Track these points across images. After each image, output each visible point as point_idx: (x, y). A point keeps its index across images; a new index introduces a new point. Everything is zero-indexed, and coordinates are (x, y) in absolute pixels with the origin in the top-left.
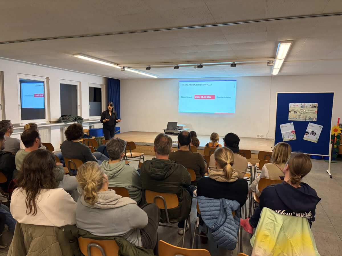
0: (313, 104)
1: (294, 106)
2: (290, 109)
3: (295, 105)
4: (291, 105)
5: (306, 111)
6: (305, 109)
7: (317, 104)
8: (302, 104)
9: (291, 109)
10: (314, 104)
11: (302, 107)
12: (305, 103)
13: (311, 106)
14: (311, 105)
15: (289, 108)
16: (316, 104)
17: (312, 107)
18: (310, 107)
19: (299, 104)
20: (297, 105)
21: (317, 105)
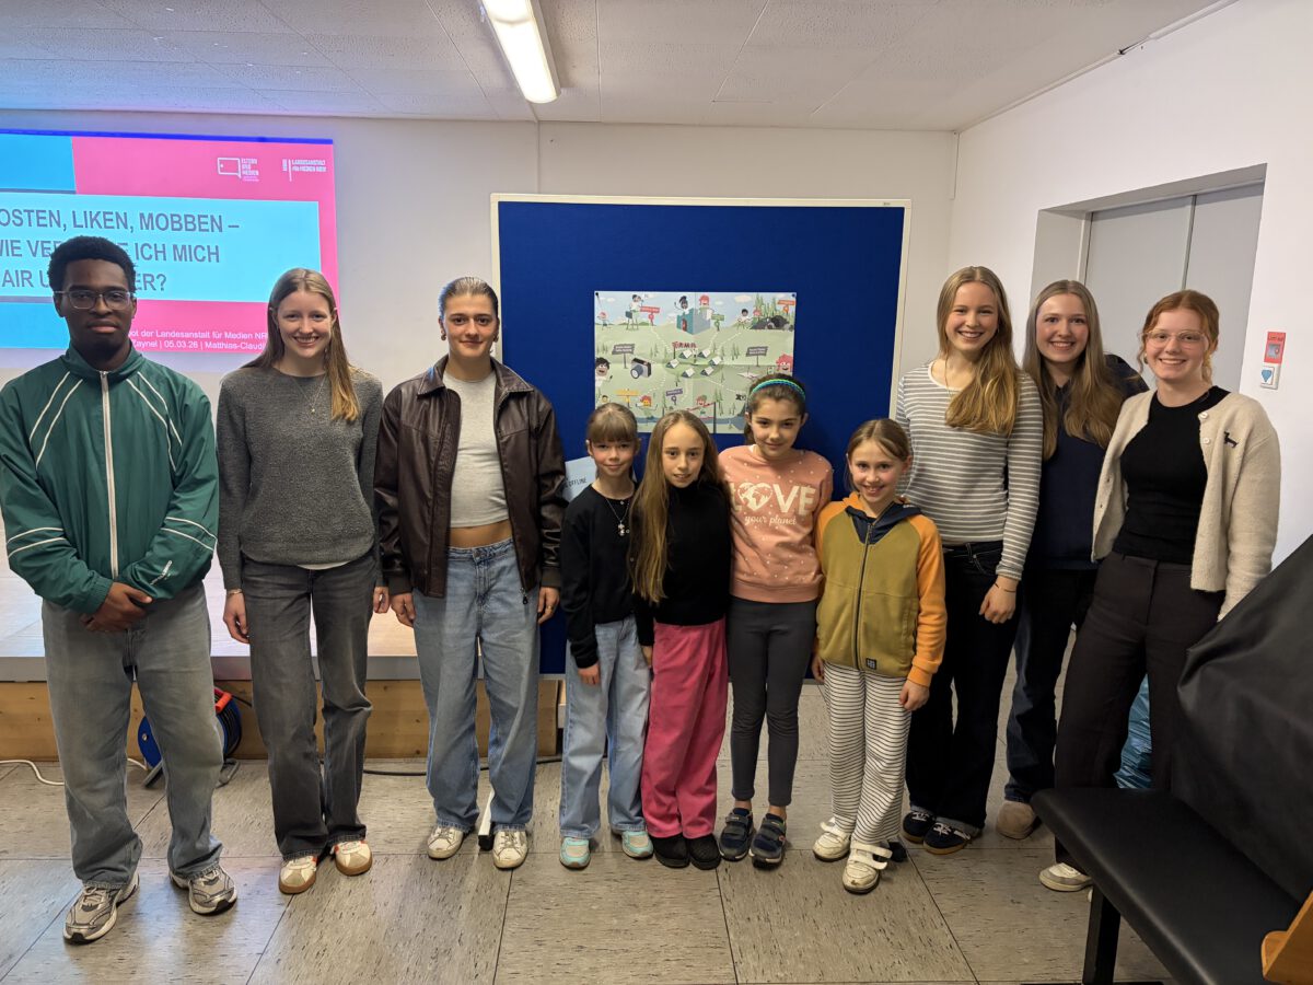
0: (760, 302)
1: (629, 315)
2: (604, 341)
3: (635, 306)
4: (610, 305)
5: (713, 354)
6: (707, 341)
7: (789, 297)
8: (683, 300)
9: (610, 344)
10: (767, 297)
11: (685, 324)
12: (711, 295)
13: (750, 317)
14: (751, 310)
15: (597, 330)
16: (783, 303)
17: (759, 325)
18: (741, 324)
19: (667, 302)
20: (653, 311)
21: (792, 309)
